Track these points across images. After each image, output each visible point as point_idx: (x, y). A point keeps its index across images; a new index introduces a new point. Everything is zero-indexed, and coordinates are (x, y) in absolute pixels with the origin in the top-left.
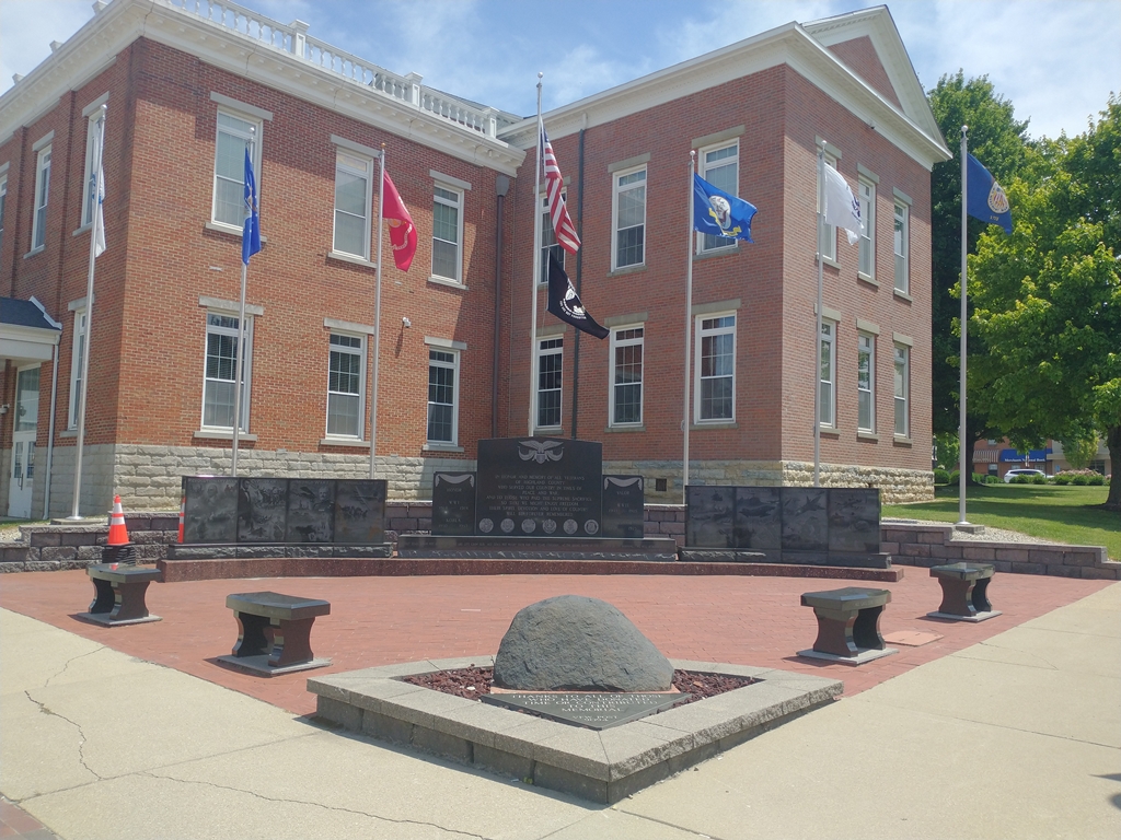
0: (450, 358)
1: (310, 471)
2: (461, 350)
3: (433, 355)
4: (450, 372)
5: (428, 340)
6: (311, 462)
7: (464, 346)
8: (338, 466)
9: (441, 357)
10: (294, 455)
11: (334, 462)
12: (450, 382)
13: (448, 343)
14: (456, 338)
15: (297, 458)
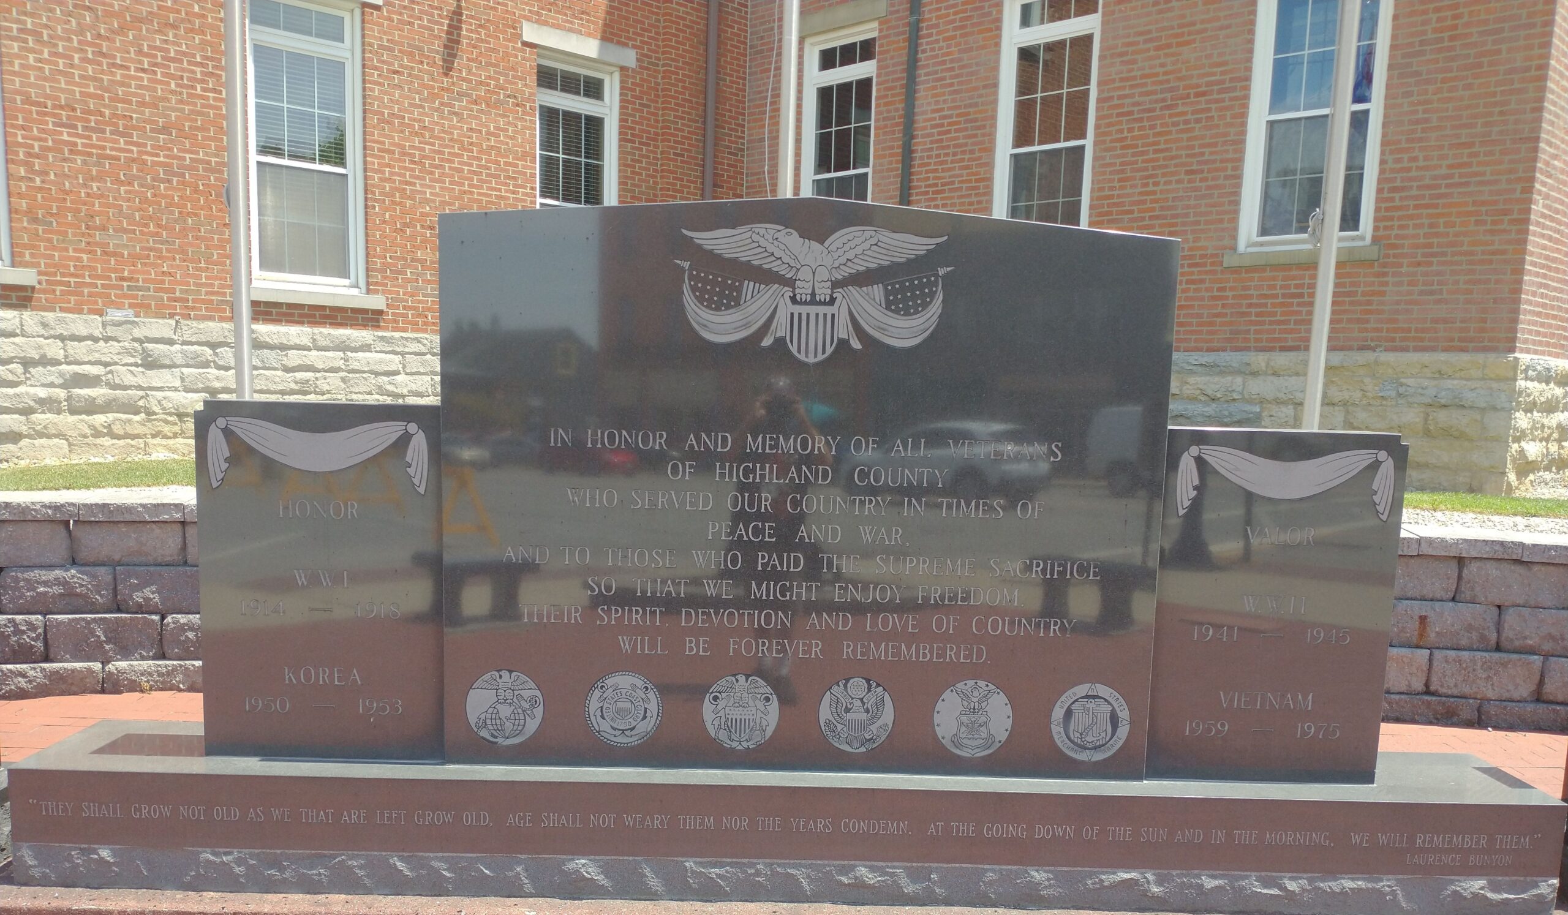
0: (593, 89)
1: (213, 371)
2: (623, 69)
3: (547, 78)
4: (595, 125)
5: (530, 33)
6: (213, 346)
7: (629, 57)
8: (294, 358)
9: (571, 84)
10: (161, 327)
11: (283, 347)
12: (595, 148)
13: (588, 47)
14: (610, 35)
15: (168, 333)
